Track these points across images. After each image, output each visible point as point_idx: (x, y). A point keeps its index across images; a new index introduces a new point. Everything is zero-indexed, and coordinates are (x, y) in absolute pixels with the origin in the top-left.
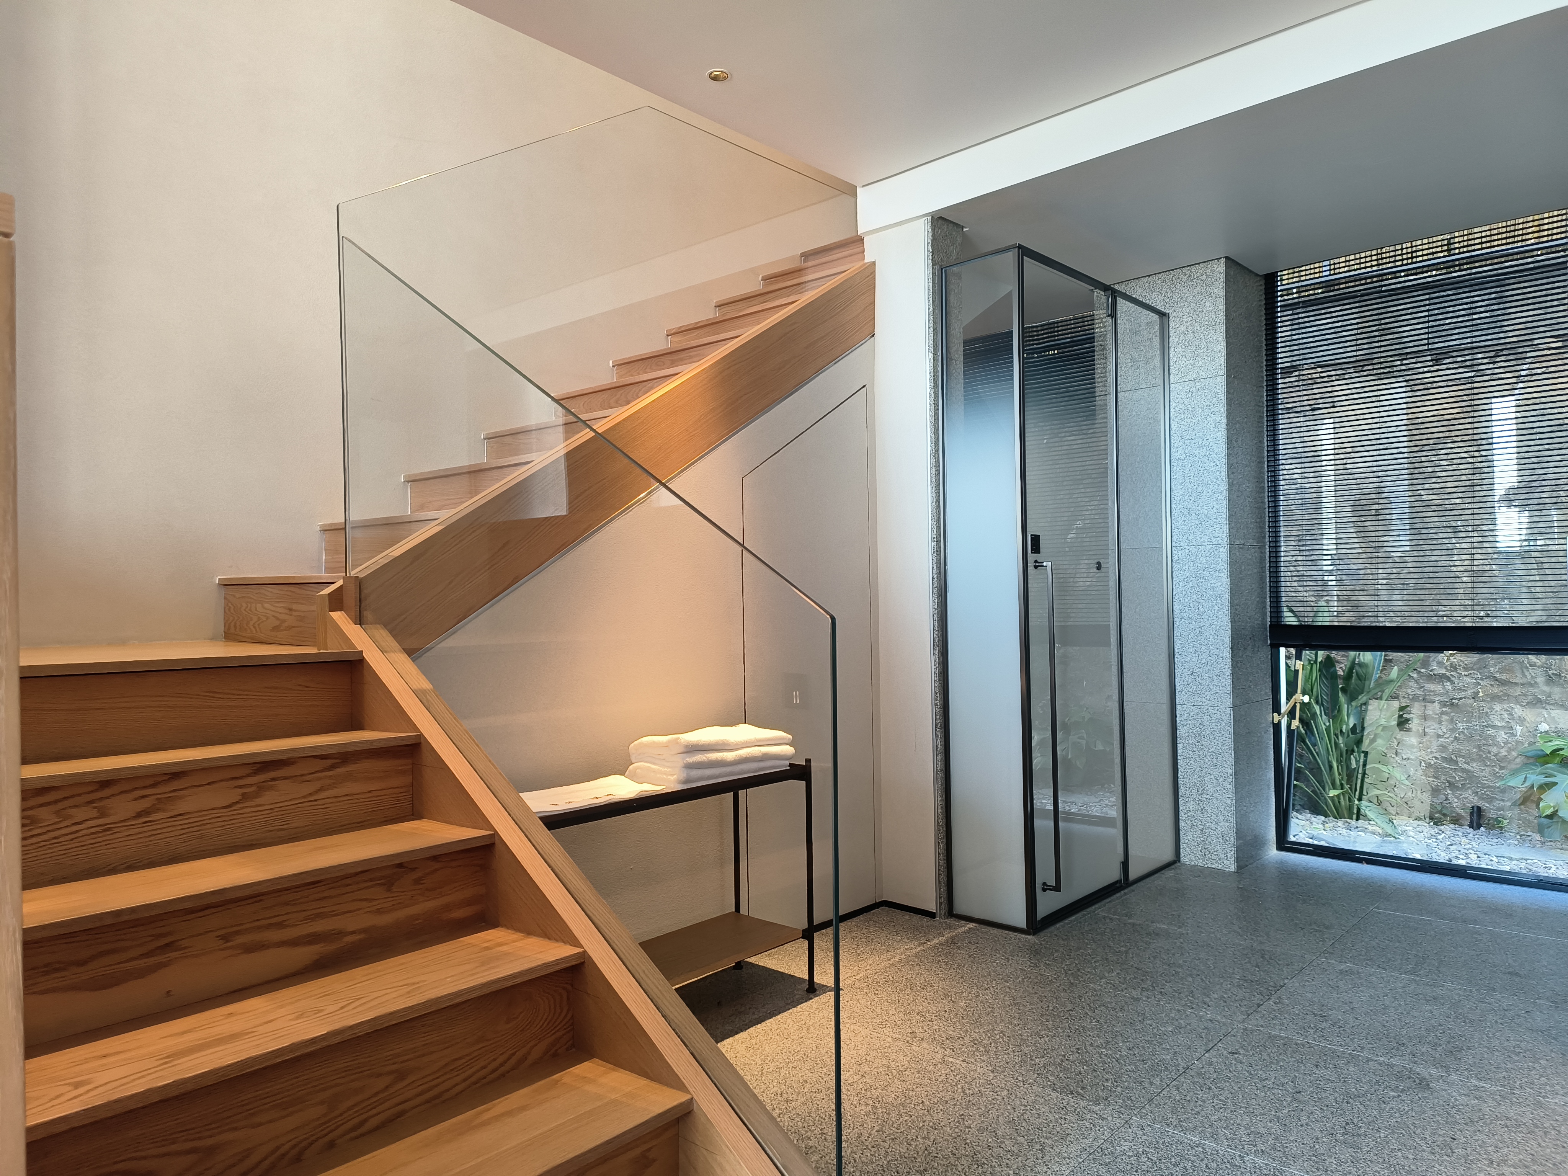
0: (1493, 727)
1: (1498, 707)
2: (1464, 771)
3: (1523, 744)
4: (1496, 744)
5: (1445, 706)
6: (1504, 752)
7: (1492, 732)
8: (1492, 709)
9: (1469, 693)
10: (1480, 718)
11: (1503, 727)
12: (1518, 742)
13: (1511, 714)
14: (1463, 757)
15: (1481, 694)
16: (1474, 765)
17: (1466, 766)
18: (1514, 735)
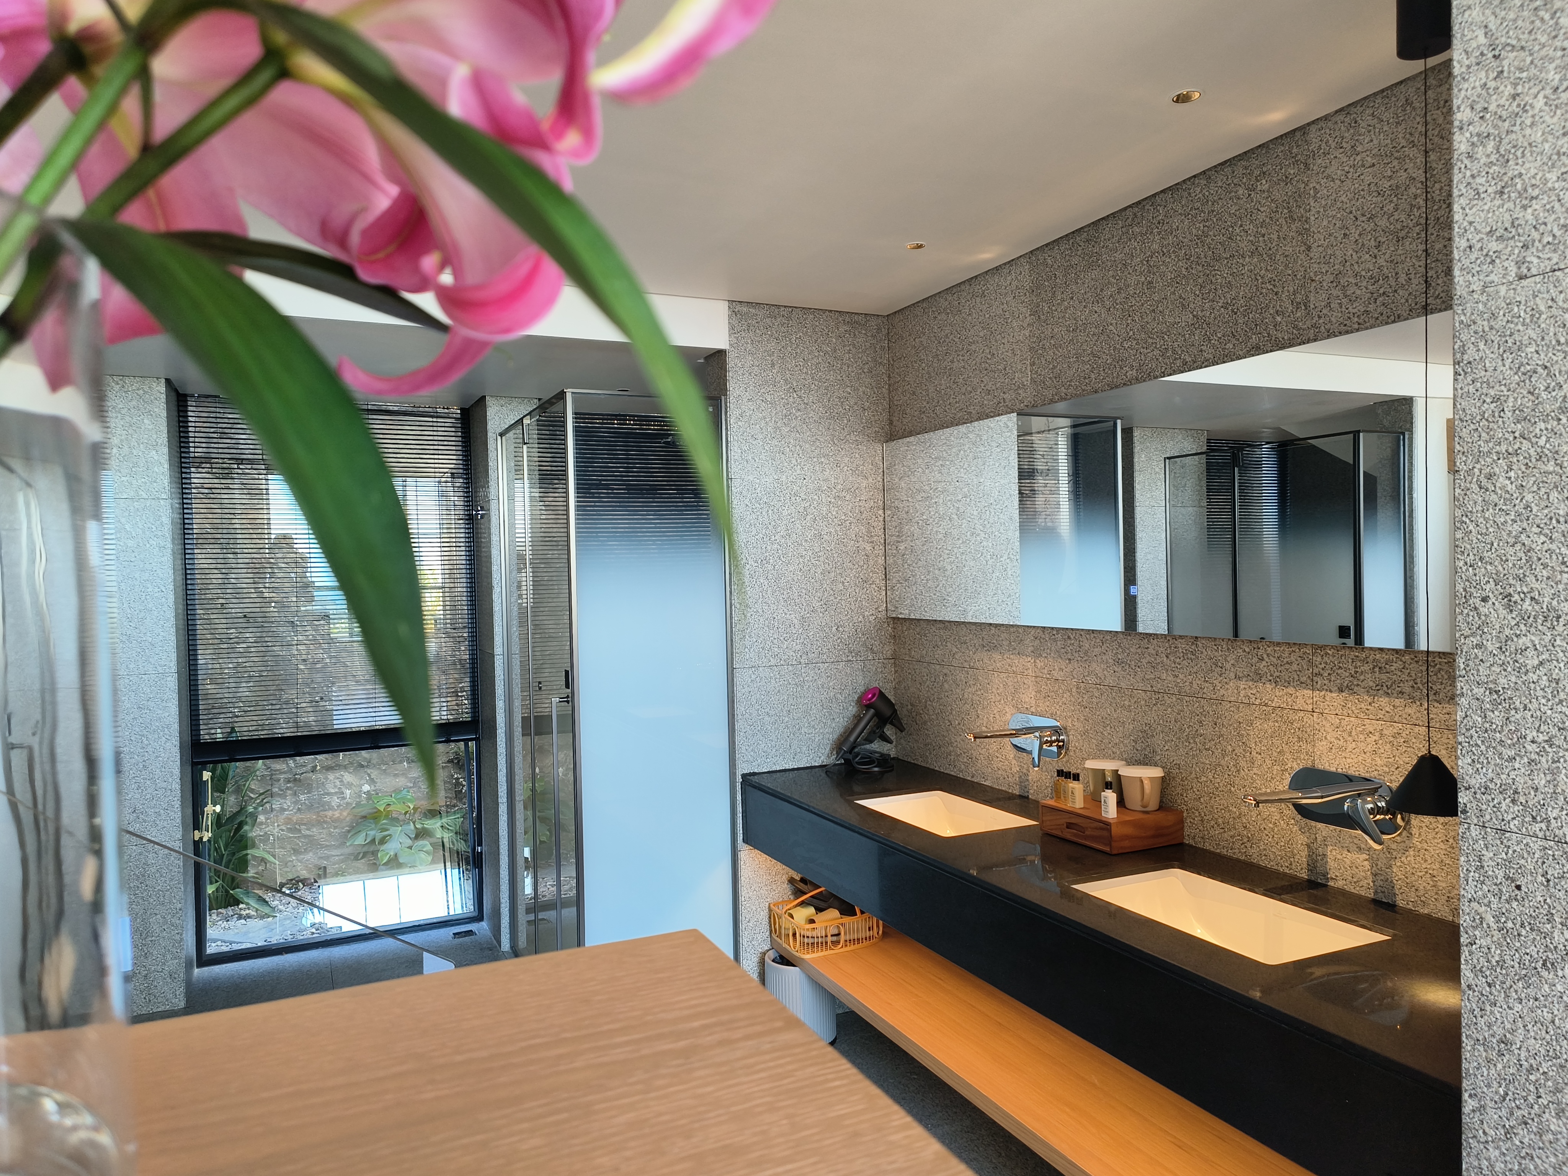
0: (328, 794)
1: (331, 776)
2: (305, 836)
3: (351, 804)
4: (331, 808)
5: (289, 782)
6: (337, 814)
7: (327, 799)
8: (326, 779)
9: (309, 767)
10: (318, 788)
11: (336, 793)
12: (347, 804)
13: (341, 781)
14: (305, 824)
15: (318, 768)
16: (315, 830)
17: (308, 832)
18: (344, 798)
